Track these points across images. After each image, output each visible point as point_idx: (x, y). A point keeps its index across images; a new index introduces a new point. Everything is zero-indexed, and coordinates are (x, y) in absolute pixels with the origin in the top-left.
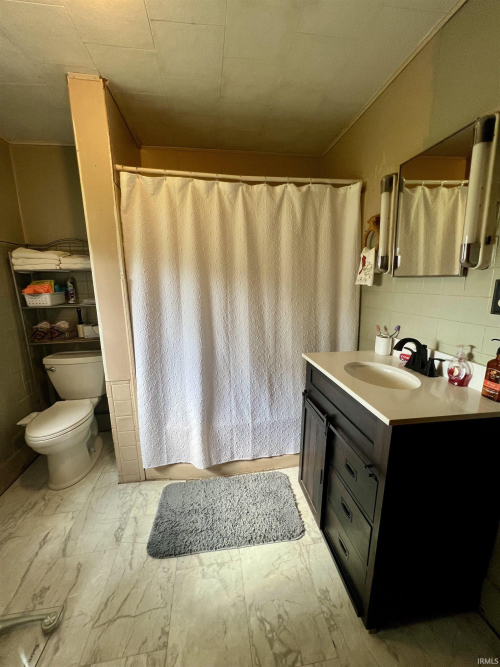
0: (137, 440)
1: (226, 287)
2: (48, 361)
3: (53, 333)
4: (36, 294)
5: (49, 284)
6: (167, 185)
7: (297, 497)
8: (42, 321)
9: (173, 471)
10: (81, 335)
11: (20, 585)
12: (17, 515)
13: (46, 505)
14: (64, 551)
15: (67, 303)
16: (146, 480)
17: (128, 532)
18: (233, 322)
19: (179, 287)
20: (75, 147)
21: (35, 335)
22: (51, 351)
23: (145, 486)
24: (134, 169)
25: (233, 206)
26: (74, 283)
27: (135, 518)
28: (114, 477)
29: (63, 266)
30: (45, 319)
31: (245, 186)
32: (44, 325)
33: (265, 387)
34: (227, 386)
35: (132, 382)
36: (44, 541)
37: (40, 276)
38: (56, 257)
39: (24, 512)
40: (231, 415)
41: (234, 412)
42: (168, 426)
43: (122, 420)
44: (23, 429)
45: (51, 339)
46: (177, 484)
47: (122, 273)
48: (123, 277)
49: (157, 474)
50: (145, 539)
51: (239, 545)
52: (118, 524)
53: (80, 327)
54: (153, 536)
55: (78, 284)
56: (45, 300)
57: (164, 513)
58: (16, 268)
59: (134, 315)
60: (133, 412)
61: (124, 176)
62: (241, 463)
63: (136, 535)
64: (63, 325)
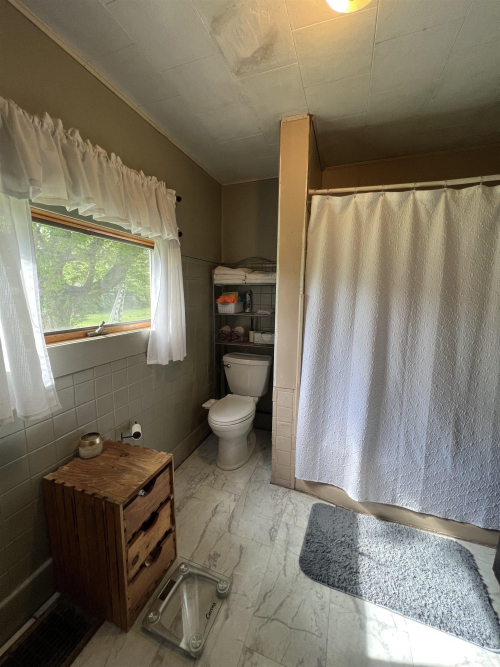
0: (293, 448)
1: (409, 307)
2: (227, 359)
3: (232, 336)
4: (225, 303)
5: (234, 295)
6: (356, 203)
7: (490, 590)
8: (224, 325)
9: (323, 491)
10: (251, 340)
11: (200, 542)
12: (197, 480)
13: (215, 480)
14: (229, 527)
15: (244, 312)
16: (295, 489)
17: (281, 535)
18: (413, 348)
19: (354, 304)
20: (277, 179)
21: (220, 336)
22: (228, 350)
23: (294, 494)
24: (325, 191)
25: (430, 215)
26: (251, 295)
27: (287, 524)
28: (267, 475)
29: (248, 281)
30: (226, 324)
31: (449, 192)
32: (226, 329)
33: (449, 431)
34: (397, 419)
35: (296, 391)
36: (215, 512)
37: (229, 288)
38: (244, 273)
39: (201, 480)
40: (398, 453)
41: (401, 449)
42: (325, 444)
43: (282, 425)
44: (206, 412)
45: (230, 341)
46: (326, 507)
47: (301, 289)
48: (301, 293)
49: (306, 487)
50: (297, 550)
51: (406, 614)
52: (271, 523)
53: (251, 333)
54: (304, 551)
55: (254, 296)
56: (230, 308)
57: (314, 531)
58: (216, 282)
59: (306, 329)
60: (293, 421)
61: (316, 199)
62: (405, 512)
63: (288, 543)
64: (240, 330)
